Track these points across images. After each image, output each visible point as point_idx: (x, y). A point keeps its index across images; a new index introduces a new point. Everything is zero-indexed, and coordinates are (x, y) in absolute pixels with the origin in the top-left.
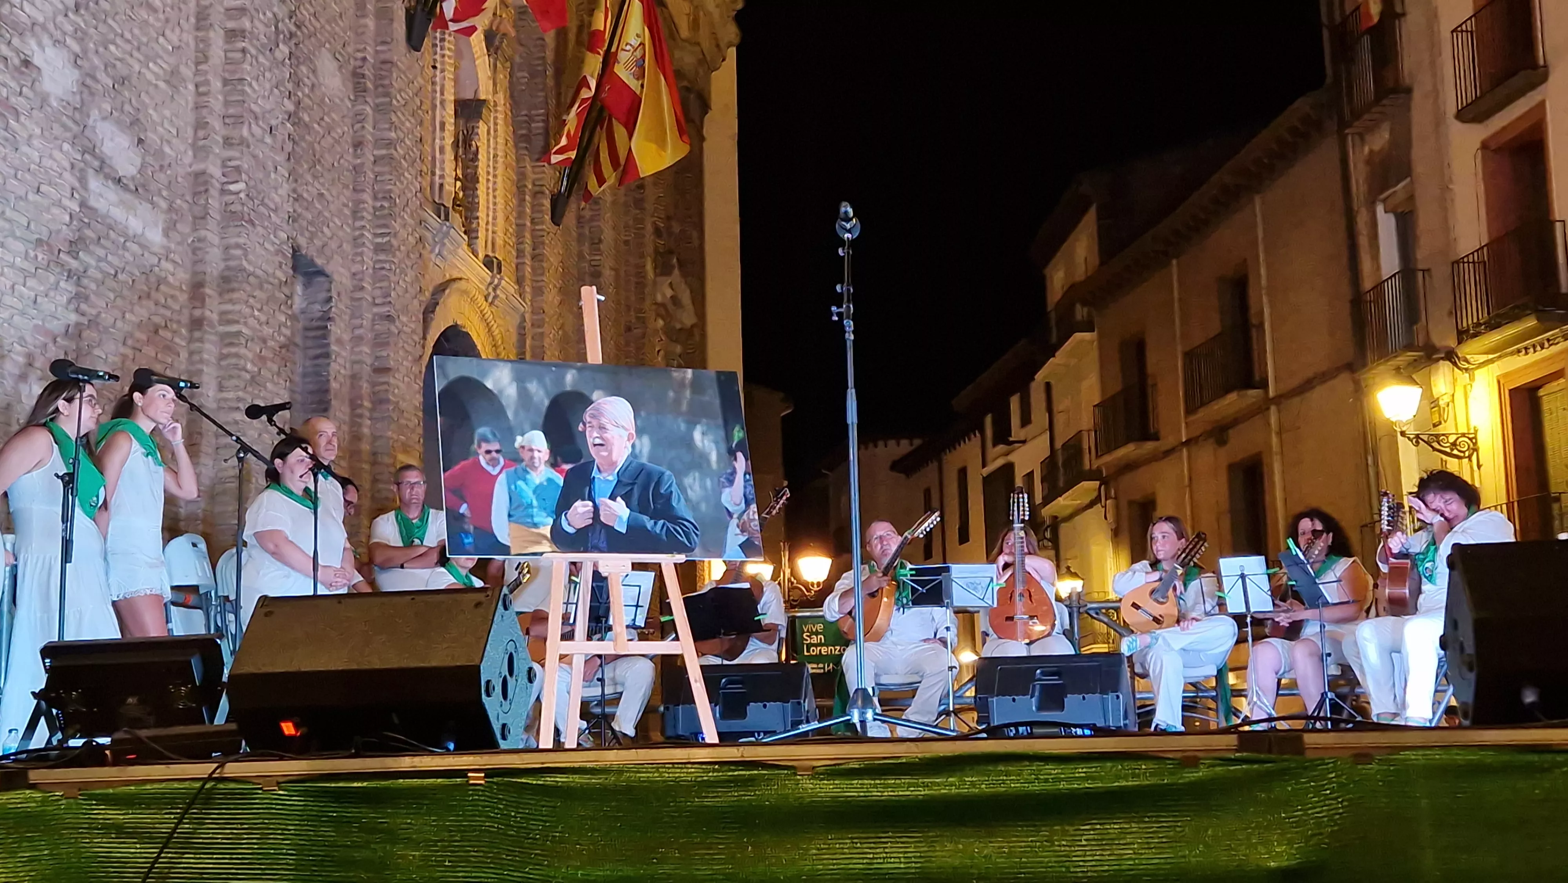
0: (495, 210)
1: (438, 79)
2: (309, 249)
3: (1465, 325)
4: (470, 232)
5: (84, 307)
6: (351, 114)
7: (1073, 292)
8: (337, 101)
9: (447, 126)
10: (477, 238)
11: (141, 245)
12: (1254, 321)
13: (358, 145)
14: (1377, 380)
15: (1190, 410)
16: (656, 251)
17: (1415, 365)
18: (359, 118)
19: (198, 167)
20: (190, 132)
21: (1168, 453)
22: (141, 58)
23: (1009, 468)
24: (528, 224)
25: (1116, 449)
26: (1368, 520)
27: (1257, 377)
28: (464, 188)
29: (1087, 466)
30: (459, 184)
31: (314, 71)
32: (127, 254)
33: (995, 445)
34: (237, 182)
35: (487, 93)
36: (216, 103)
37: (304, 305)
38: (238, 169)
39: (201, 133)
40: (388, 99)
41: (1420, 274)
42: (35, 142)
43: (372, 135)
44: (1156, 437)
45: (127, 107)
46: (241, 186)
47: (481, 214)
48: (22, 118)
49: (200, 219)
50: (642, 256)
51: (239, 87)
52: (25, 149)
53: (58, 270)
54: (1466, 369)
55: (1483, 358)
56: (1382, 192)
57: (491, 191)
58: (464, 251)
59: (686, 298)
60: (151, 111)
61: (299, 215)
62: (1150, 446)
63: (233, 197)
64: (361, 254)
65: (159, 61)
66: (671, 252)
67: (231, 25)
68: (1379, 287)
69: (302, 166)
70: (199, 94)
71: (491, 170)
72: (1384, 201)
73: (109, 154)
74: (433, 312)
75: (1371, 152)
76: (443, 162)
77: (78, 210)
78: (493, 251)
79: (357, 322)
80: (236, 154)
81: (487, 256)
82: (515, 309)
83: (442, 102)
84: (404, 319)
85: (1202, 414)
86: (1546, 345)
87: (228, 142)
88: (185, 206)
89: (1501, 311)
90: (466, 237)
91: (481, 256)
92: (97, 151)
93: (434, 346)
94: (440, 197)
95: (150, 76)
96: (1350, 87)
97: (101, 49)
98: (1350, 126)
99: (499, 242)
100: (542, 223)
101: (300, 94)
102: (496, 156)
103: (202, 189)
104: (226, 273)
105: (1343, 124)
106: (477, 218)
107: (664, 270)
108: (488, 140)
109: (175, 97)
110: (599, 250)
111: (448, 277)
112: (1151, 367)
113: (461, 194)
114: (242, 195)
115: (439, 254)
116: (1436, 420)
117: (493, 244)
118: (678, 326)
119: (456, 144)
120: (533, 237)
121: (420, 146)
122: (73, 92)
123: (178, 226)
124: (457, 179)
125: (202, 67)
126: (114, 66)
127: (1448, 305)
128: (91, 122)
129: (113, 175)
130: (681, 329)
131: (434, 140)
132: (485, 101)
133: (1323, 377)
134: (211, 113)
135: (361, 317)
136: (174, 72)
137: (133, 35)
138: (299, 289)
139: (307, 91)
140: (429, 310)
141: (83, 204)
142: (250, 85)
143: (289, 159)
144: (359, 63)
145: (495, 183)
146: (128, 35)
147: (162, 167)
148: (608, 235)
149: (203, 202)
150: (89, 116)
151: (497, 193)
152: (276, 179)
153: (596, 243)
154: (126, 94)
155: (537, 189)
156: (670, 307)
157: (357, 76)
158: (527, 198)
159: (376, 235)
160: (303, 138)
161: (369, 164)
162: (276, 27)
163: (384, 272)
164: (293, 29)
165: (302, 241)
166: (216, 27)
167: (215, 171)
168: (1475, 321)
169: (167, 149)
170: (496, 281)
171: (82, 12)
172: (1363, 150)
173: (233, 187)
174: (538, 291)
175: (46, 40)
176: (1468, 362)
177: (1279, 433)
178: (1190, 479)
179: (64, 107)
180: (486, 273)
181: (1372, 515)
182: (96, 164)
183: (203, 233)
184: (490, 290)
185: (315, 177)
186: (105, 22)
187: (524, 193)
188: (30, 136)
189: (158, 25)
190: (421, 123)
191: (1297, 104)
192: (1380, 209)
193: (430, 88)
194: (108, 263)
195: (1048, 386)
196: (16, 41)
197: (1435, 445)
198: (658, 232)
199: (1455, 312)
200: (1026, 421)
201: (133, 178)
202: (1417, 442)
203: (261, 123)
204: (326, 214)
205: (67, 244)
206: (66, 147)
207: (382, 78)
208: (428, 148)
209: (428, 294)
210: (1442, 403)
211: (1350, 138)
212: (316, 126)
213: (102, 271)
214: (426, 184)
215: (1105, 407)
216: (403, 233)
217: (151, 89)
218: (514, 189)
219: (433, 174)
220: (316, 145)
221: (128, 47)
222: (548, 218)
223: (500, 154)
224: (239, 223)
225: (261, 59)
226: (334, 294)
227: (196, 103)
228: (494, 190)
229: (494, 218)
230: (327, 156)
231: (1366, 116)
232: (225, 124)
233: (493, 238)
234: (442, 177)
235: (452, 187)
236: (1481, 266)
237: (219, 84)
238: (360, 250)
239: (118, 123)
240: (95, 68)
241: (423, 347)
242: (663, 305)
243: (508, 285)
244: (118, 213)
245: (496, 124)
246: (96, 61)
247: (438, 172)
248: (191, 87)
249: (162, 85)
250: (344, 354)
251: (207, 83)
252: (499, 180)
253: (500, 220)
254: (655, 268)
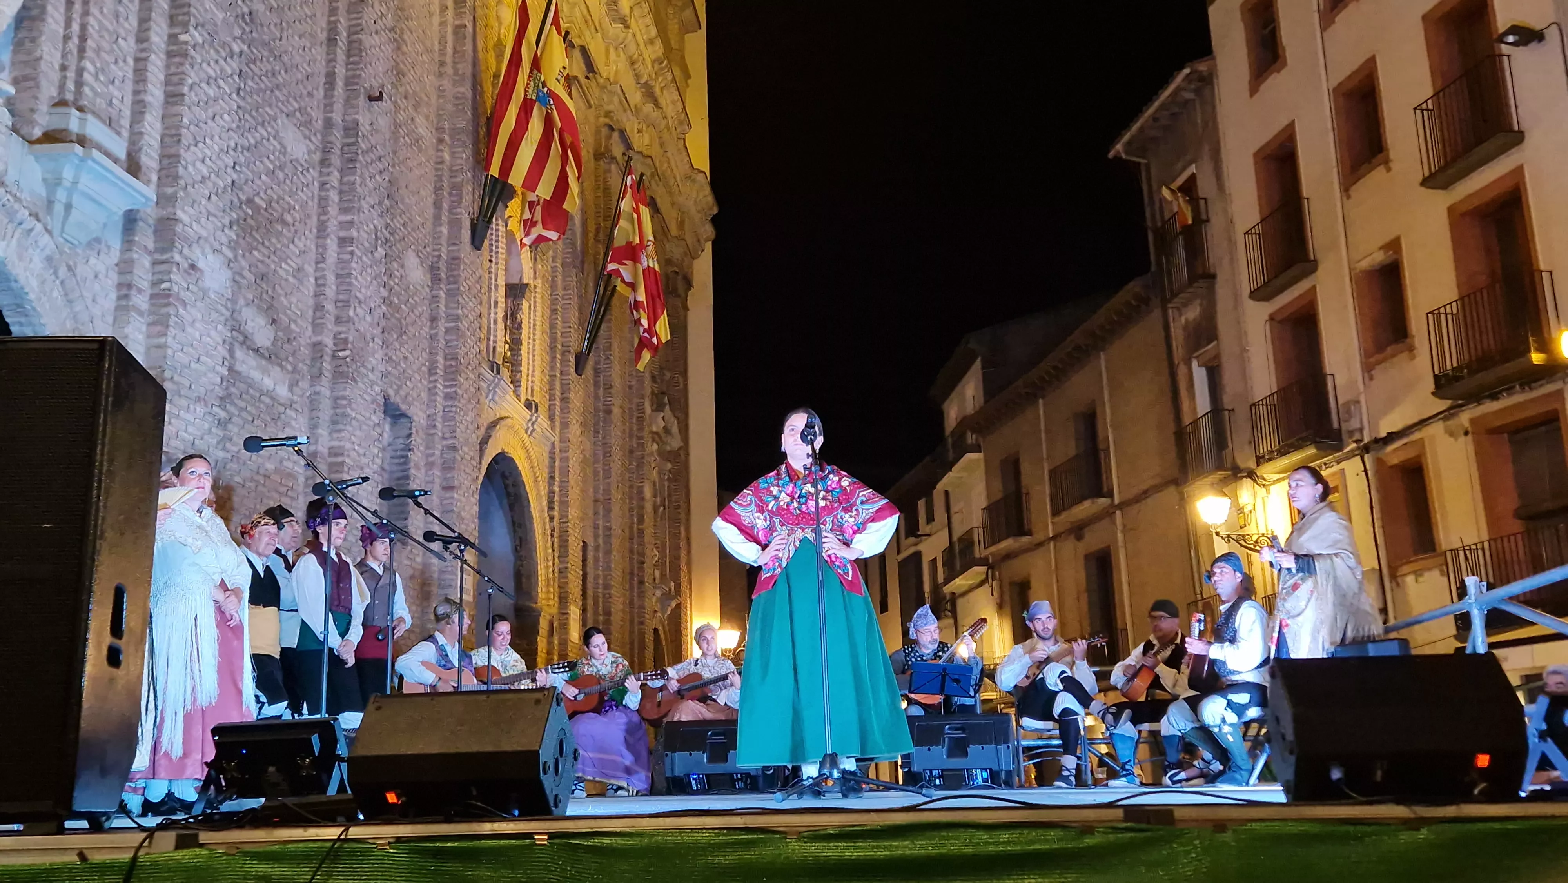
0: (534, 366)
1: (493, 270)
2: (395, 399)
3: (1262, 452)
4: (515, 383)
5: (228, 445)
6: (429, 297)
7: (965, 423)
8: (419, 288)
9: (500, 305)
10: (520, 386)
11: (272, 398)
12: (1101, 446)
13: (433, 319)
14: (1196, 492)
15: (1055, 514)
16: (653, 393)
17: (1224, 481)
18: (435, 299)
19: (315, 339)
20: (311, 313)
21: (1040, 545)
22: (276, 260)
23: (918, 555)
24: (558, 375)
25: (1000, 541)
26: (1193, 599)
27: (1105, 489)
28: (511, 349)
29: (977, 555)
30: (507, 346)
31: (402, 266)
32: (262, 405)
33: (906, 538)
34: (344, 350)
35: (529, 279)
36: (330, 291)
37: (391, 439)
38: (346, 341)
39: (318, 314)
40: (456, 286)
41: (1226, 413)
42: (198, 325)
43: (445, 313)
44: (1029, 533)
45: (264, 296)
46: (348, 353)
47: (524, 368)
48: (188, 307)
49: (316, 378)
50: (643, 397)
51: (348, 280)
52: (189, 329)
53: (210, 419)
54: (1264, 485)
55: (1277, 476)
56: (1196, 350)
57: (531, 351)
58: (510, 397)
59: (675, 430)
60: (282, 299)
61: (389, 373)
62: (1025, 539)
63: (342, 361)
64: (435, 401)
65: (289, 261)
66: (663, 393)
67: (342, 234)
68: (1196, 422)
69: (392, 336)
70: (318, 285)
71: (531, 336)
72: (1197, 357)
73: (251, 331)
74: (487, 443)
75: (1187, 320)
76: (496, 330)
77: (227, 373)
78: (532, 395)
79: (431, 451)
80: (344, 329)
81: (527, 400)
82: (547, 439)
83: (496, 286)
84: (465, 449)
85: (1064, 516)
86: (1324, 467)
87: (338, 320)
88: (305, 368)
89: (1289, 442)
90: (512, 386)
91: (523, 400)
92: (242, 328)
93: (487, 469)
94: (494, 356)
95: (282, 273)
96: (1170, 274)
97: (247, 254)
98: (1170, 302)
99: (537, 389)
100: (569, 375)
101: (392, 283)
102: (534, 325)
103: (319, 355)
104: (335, 418)
105: (1164, 303)
106: (521, 371)
107: (658, 407)
108: (530, 314)
109: (301, 287)
110: (610, 393)
111: (498, 416)
112: (1025, 479)
113: (509, 354)
114: (348, 359)
115: (492, 399)
116: (1242, 523)
117: (532, 391)
118: (668, 448)
119: (505, 318)
120: (562, 384)
121: (479, 319)
122: (226, 288)
123: (300, 383)
124: (506, 342)
125: (320, 265)
126: (257, 266)
127: (1248, 435)
128: (238, 307)
129: (253, 347)
130: (670, 452)
131: (489, 314)
132: (527, 285)
133: (1157, 488)
134: (326, 299)
135: (433, 448)
136: (299, 270)
137: (271, 243)
138: (387, 427)
139: (397, 280)
140: (484, 442)
141: (231, 369)
142: (356, 278)
143: (383, 332)
144: (435, 259)
145: (534, 345)
146: (267, 243)
147: (289, 339)
148: (617, 383)
149: (318, 365)
150: (236, 303)
151: (536, 353)
152: (373, 348)
153: (609, 387)
154: (264, 286)
155: (565, 349)
156: (663, 435)
157: (433, 270)
158: (558, 356)
159: (445, 387)
160: (392, 315)
161: (441, 333)
162: (376, 234)
163: (452, 414)
164: (388, 236)
165: (391, 392)
166: (333, 236)
167: (329, 341)
168: (1269, 448)
169: (293, 326)
170: (534, 419)
171: (235, 228)
172: (1181, 321)
173: (341, 354)
174: (565, 425)
175: (208, 250)
176: (1265, 480)
177: (1123, 532)
178: (1056, 565)
179: (219, 299)
180: (526, 413)
181: (1196, 595)
182: (241, 338)
183: (318, 388)
184: (530, 425)
185: (401, 345)
186: (251, 234)
187: (555, 352)
188: (194, 321)
189: (290, 235)
190: (481, 303)
191: (1131, 284)
192: (1195, 364)
193: (487, 276)
194: (248, 412)
195: (947, 493)
196: (186, 251)
197: (1242, 542)
198: (653, 378)
199: (1253, 441)
200: (930, 519)
201: (267, 349)
202: (1229, 540)
203: (363, 305)
204: (410, 372)
205: (218, 400)
206: (220, 327)
207: (452, 270)
208: (484, 320)
209: (483, 430)
210: (1246, 510)
211: (1170, 311)
212: (403, 306)
213: (243, 418)
214: (483, 347)
215: (991, 510)
216: (466, 385)
217: (283, 282)
218: (548, 348)
219: (489, 339)
220: (403, 321)
221: (266, 252)
222: (573, 370)
223: (538, 323)
224: (345, 380)
225: (364, 258)
226: (414, 431)
227: (315, 292)
228: (534, 350)
229: (533, 371)
230: (410, 328)
231: (1181, 295)
232: (337, 307)
233: (532, 387)
234: (495, 342)
235: (502, 349)
236: (1273, 407)
237: (333, 278)
238: (433, 398)
239: (259, 308)
240: (242, 268)
241: (479, 469)
242: (657, 433)
243: (543, 421)
244: (256, 375)
245: (535, 302)
246: (244, 263)
247: (492, 338)
248: (312, 280)
249: (291, 279)
250: (419, 475)
251: (324, 277)
252: (537, 342)
253: (537, 373)
254: (652, 405)
